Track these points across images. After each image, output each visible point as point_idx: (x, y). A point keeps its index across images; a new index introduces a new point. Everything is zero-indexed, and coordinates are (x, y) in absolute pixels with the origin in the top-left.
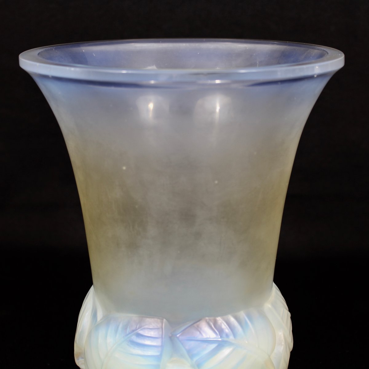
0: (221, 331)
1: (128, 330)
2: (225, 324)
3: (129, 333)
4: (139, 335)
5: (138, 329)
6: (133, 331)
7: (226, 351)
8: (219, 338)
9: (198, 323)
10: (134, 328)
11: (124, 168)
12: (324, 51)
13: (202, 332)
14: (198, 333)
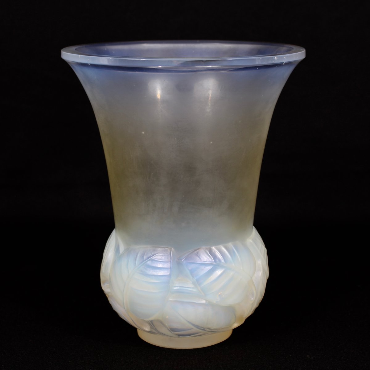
0: (215, 257)
1: (145, 258)
2: (218, 252)
3: (146, 259)
4: (153, 260)
5: (152, 256)
6: (149, 258)
7: (219, 272)
8: (213, 262)
9: (198, 251)
10: (149, 255)
11: (143, 133)
12: (290, 47)
13: (201, 257)
14: (198, 258)
